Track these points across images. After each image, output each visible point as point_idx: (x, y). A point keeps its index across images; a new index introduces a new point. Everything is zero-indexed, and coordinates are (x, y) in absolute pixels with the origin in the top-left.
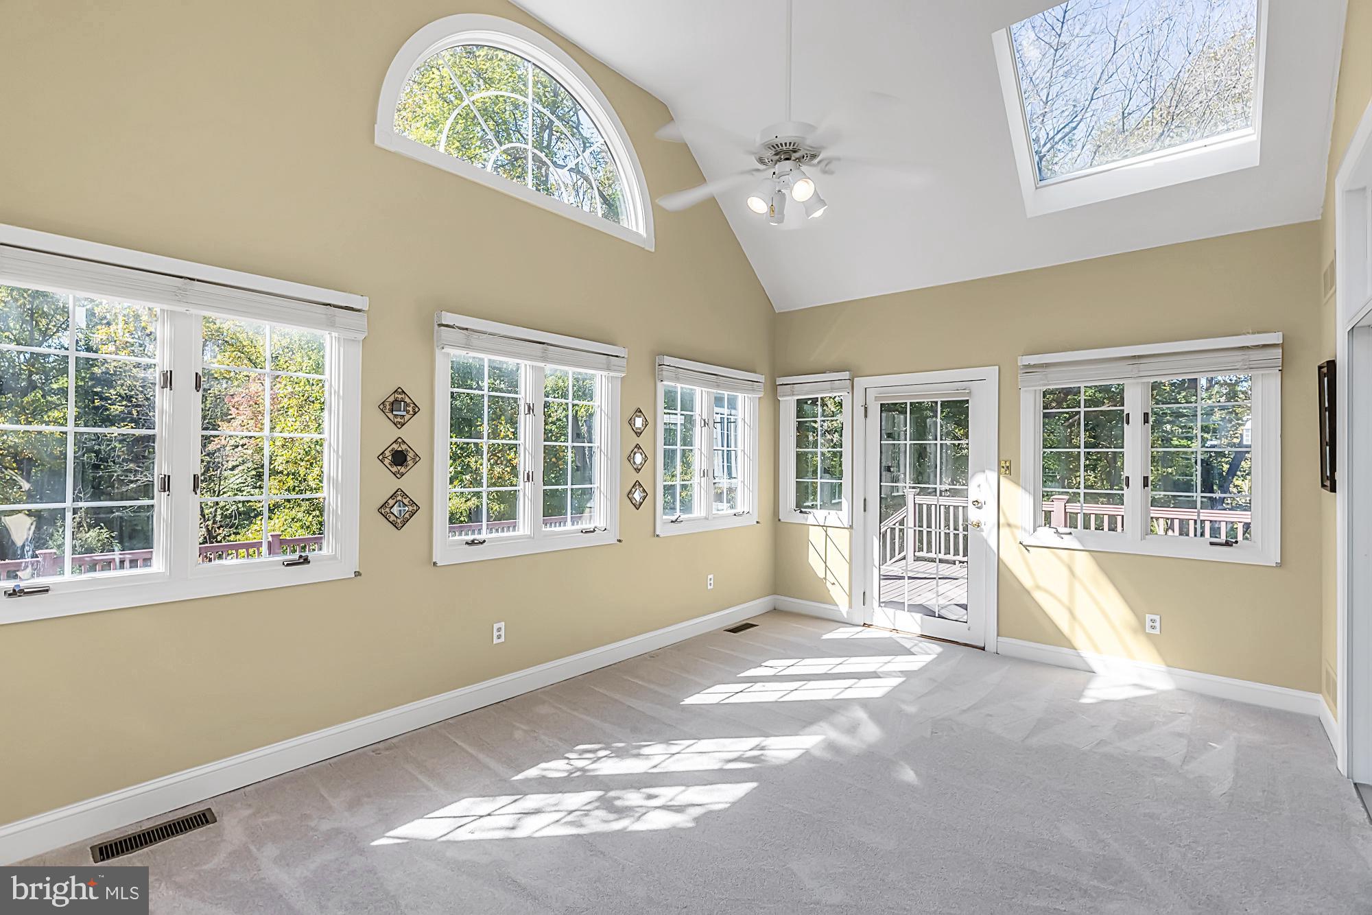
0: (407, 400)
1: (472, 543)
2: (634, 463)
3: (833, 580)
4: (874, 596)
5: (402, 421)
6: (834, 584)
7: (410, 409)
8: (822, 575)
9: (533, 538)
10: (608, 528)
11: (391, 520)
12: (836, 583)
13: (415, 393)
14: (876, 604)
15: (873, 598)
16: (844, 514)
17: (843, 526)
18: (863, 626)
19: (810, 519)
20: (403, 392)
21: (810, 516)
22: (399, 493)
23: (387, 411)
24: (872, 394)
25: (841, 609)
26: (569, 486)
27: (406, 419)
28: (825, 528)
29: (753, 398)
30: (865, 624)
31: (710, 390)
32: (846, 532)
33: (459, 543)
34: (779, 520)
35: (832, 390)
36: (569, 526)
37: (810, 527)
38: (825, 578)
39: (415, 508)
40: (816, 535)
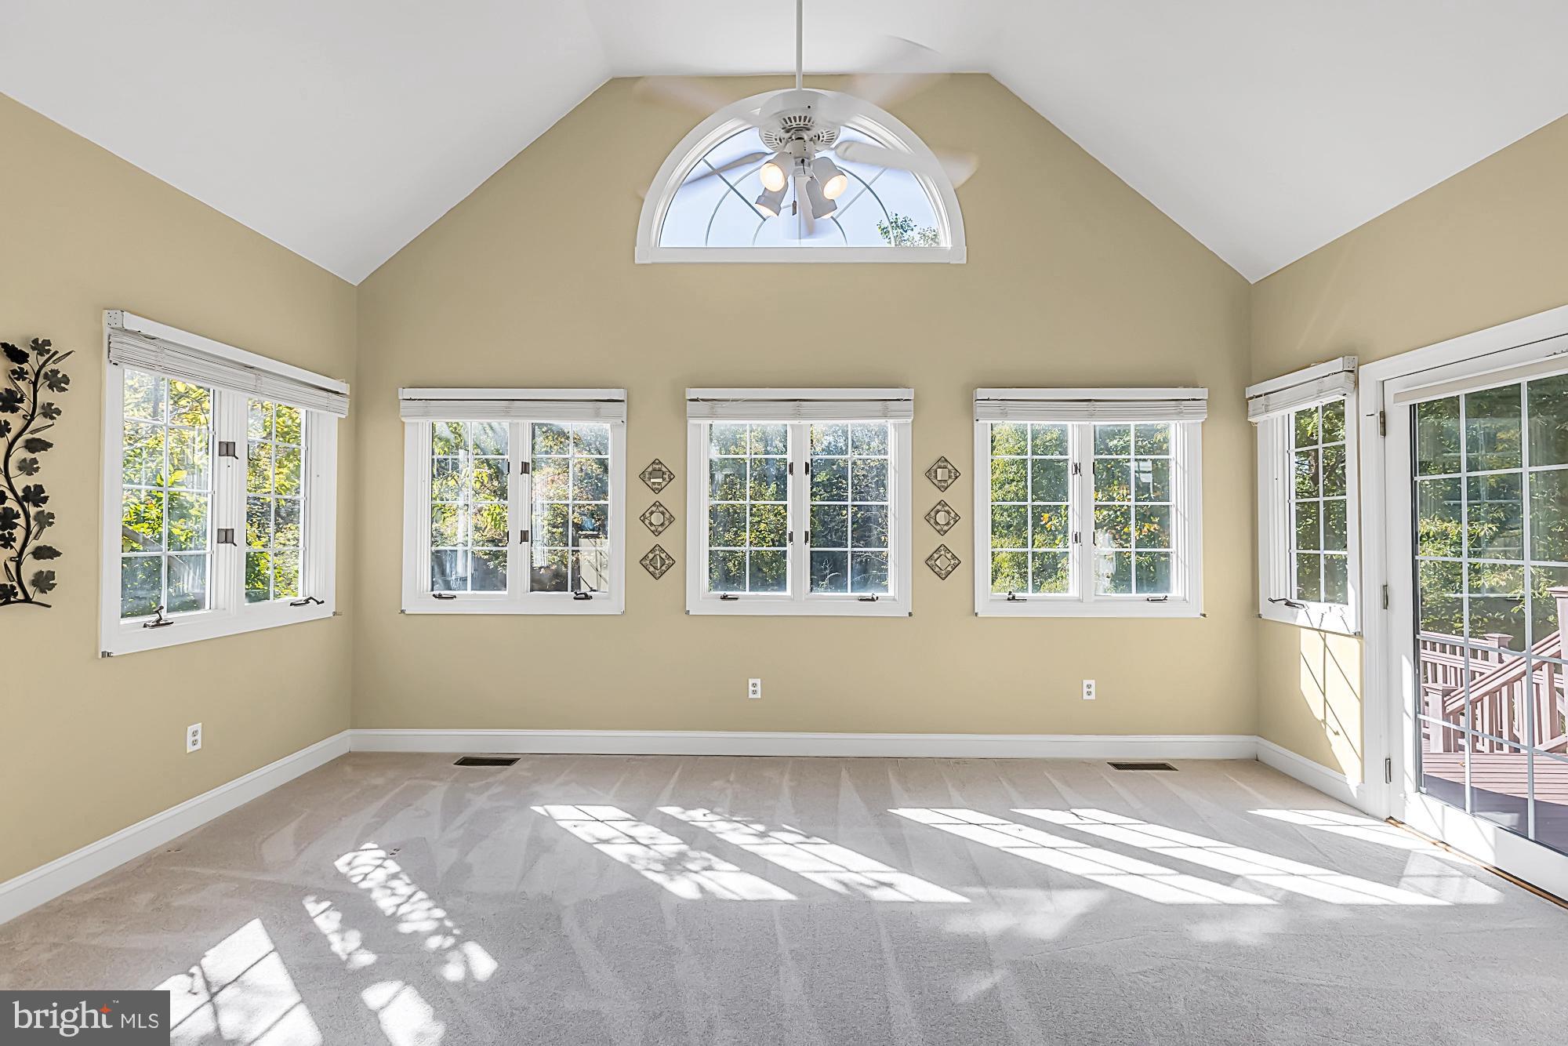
0: (664, 469)
1: (724, 598)
2: (937, 523)
3: (1337, 728)
4: (1407, 770)
5: (659, 487)
6: (1337, 733)
7: (666, 476)
8: (1320, 716)
9: (793, 599)
10: (897, 598)
11: (650, 570)
12: (1341, 732)
13: (670, 464)
14: (1410, 785)
15: (1404, 771)
16: (1351, 610)
17: (1347, 633)
18: (1386, 821)
19: (1301, 618)
20: (660, 462)
21: (1301, 612)
22: (657, 548)
23: (647, 479)
24: (1391, 389)
25: (1348, 782)
26: (849, 549)
27: (663, 485)
28: (1322, 634)
29: (1188, 424)
30: (1391, 818)
31: (1081, 423)
32: (1354, 642)
33: (715, 597)
34: (1260, 616)
35: (1320, 393)
36: (849, 593)
37: (1302, 630)
38: (1324, 721)
39: (671, 562)
40: (1310, 644)
